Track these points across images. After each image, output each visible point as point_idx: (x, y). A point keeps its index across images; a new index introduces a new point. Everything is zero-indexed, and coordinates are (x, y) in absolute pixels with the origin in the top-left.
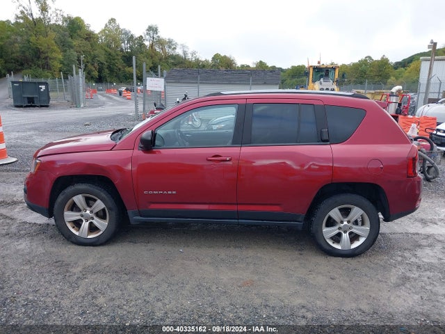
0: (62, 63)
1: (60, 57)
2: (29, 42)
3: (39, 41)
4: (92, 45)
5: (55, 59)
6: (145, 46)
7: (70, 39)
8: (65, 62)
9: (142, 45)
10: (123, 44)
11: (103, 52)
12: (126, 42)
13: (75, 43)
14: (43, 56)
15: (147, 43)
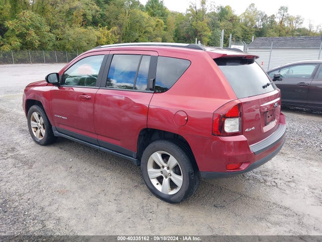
0: (210, 38)
1: (210, 34)
2: (191, 25)
3: (198, 25)
4: (234, 25)
5: (205, 36)
6: (275, 23)
7: (219, 22)
8: (213, 38)
9: (272, 22)
10: (257, 23)
11: (241, 29)
12: (260, 20)
13: (222, 24)
14: (198, 34)
15: (277, 20)
